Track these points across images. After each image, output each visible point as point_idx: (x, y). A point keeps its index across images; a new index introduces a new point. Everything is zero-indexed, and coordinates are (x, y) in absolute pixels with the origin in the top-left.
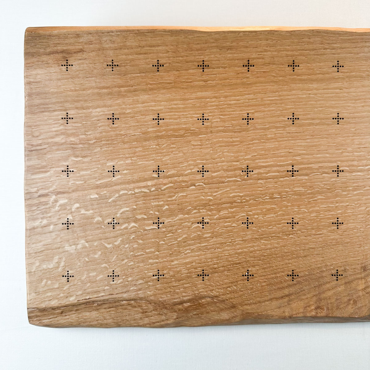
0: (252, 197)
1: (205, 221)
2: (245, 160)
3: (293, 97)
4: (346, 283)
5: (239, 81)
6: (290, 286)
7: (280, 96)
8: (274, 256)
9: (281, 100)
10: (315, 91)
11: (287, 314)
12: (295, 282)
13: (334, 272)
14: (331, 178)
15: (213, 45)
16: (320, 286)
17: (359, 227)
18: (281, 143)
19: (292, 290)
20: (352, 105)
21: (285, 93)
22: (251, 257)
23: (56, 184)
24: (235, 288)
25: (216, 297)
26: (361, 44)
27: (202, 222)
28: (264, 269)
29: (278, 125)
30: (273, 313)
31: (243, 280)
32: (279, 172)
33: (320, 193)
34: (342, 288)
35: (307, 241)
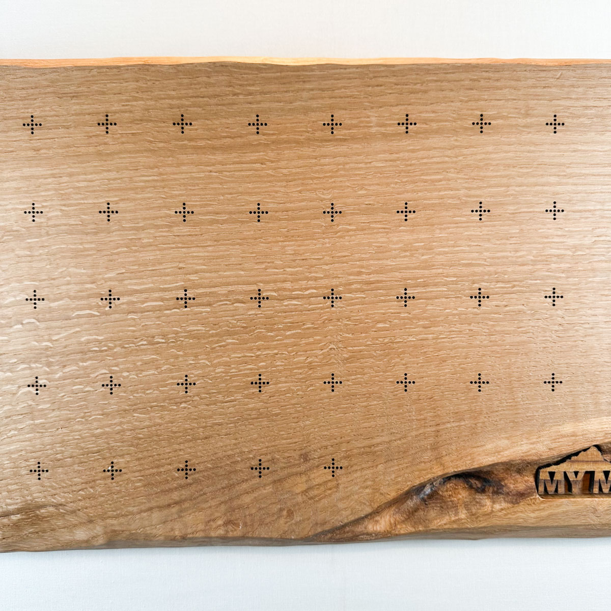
0: (118, 343)
1: (41, 382)
2: (106, 280)
3: (184, 176)
4: (274, 482)
5: (91, 149)
6: (182, 487)
7: (161, 174)
8: (155, 438)
9: (163, 180)
10: (220, 167)
11: (177, 533)
12: (189, 481)
13: (255, 463)
14: (249, 309)
15: (49, 90)
16: (230, 487)
17: (295, 389)
18: (165, 252)
19: (185, 493)
20: (282, 190)
21: (168, 170)
22: (116, 441)
24: (92, 491)
25: (61, 505)
26: (298, 86)
27: (36, 385)
28: (139, 459)
29: (159, 222)
30: (154, 531)
31: (104, 478)
32: (162, 300)
33: (230, 334)
34: (269, 489)
35: (210, 413)
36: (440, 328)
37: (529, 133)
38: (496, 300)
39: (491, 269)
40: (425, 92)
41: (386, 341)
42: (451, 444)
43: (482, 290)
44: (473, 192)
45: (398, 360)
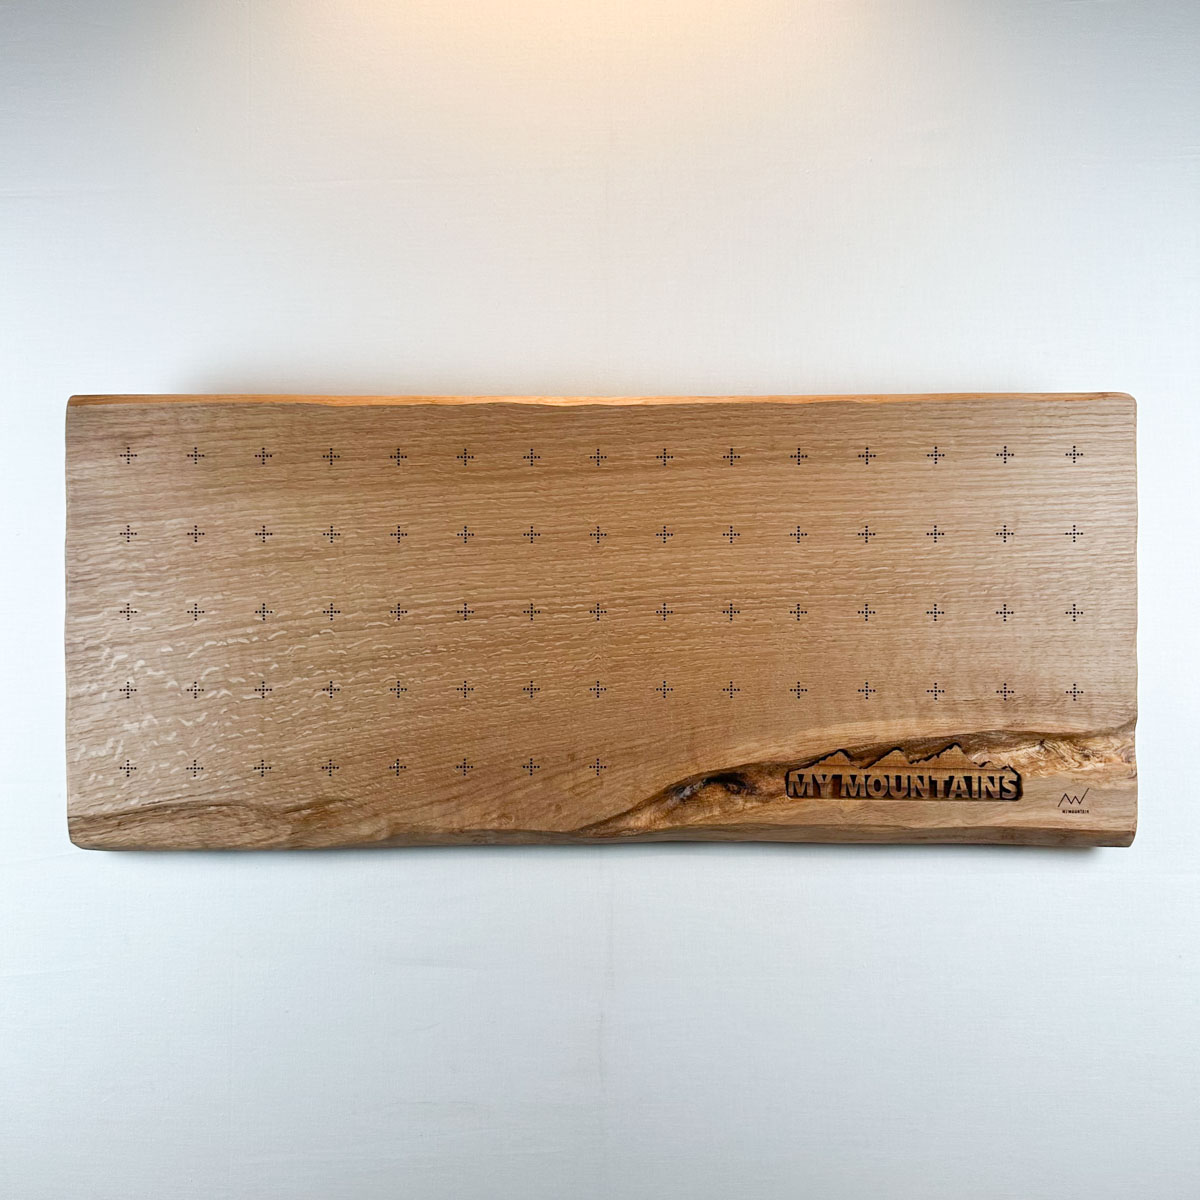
0: (405, 651)
1: (335, 686)
2: (395, 595)
3: (464, 503)
4: (544, 779)
5: (385, 479)
6: (460, 783)
7: (445, 501)
8: (437, 738)
9: (447, 507)
10: (498, 495)
11: (455, 826)
12: (467, 777)
13: (526, 762)
14: (522, 622)
15: (345, 426)
16: (504, 783)
17: (564, 694)
18: (448, 570)
19: (463, 788)
20: (554, 514)
21: (451, 497)
22: (401, 740)
23: (111, 631)
24: (378, 786)
25: (349, 799)
26: (567, 424)
27: (330, 689)
28: (421, 757)
29: (443, 544)
30: (435, 824)
31: (390, 775)
32: (445, 613)
33: (506, 644)
34: (539, 786)
35: (486, 716)
36: (696, 640)
37: (775, 464)
38: (745, 614)
39: (741, 586)
40: (681, 429)
41: (647, 651)
42: (705, 746)
43: (734, 606)
44: (723, 518)
45: (657, 669)
